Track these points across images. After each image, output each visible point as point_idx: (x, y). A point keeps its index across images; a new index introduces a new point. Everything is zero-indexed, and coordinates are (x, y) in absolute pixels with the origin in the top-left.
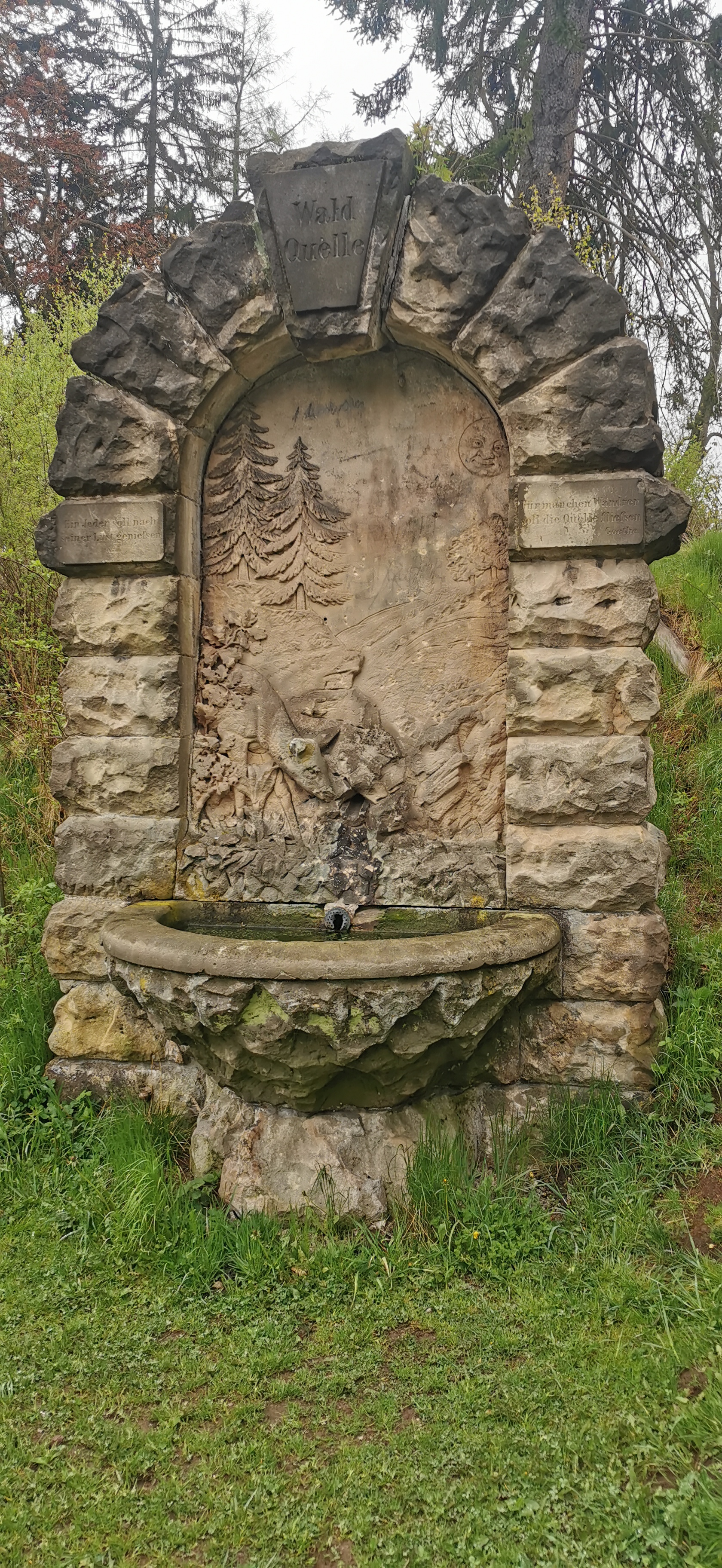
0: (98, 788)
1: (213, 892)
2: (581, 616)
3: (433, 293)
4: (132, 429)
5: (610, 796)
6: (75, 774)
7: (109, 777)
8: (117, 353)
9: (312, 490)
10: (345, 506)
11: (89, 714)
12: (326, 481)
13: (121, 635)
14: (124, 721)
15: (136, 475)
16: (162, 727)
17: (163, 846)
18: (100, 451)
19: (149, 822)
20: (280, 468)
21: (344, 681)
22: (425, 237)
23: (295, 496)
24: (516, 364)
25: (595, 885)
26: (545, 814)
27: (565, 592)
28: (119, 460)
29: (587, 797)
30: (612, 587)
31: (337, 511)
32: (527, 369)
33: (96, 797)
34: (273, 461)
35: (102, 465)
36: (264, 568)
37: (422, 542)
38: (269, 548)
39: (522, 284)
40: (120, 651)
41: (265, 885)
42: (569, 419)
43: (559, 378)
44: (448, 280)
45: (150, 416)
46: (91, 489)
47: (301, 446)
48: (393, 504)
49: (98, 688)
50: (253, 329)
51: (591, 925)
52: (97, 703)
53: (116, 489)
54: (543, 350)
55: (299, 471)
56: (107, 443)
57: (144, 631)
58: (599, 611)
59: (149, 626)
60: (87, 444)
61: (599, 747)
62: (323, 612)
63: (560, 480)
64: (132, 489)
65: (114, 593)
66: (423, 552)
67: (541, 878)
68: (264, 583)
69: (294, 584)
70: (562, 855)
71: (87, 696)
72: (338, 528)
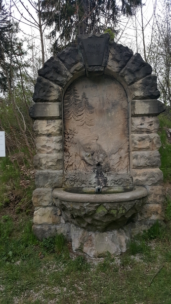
0: (45, 164)
1: (71, 185)
2: (146, 127)
3: (115, 64)
4: (52, 88)
5: (154, 162)
6: (40, 162)
7: (47, 162)
8: (48, 72)
9: (87, 103)
10: (94, 106)
11: (42, 149)
12: (90, 101)
13: (50, 132)
14: (50, 150)
15: (53, 98)
16: (59, 151)
17: (60, 176)
18: (44, 93)
19: (56, 171)
20: (80, 98)
21: (94, 141)
22: (113, 53)
23: (83, 104)
24: (132, 78)
25: (151, 180)
26: (141, 166)
27: (143, 123)
28: (49, 95)
29: (149, 163)
30: (152, 122)
31: (92, 107)
32: (134, 79)
33: (44, 166)
34: (79, 97)
35: (45, 96)
36: (77, 119)
37: (110, 113)
38: (78, 114)
39: (133, 63)
40: (49, 135)
41: (83, 183)
42: (143, 89)
43: (140, 81)
44: (118, 61)
45: (55, 86)
46: (42, 101)
47: (84, 94)
48: (103, 106)
49: (44, 143)
50: (78, 69)
51: (151, 188)
52: (44, 146)
53: (48, 101)
54: (137, 76)
55: (84, 99)
56: (46, 91)
57: (55, 131)
58: (149, 126)
59: (56, 130)
60: (41, 91)
61: (150, 153)
62: (89, 127)
63: (142, 101)
64: (51, 101)
65: (48, 123)
66: (110, 115)
67: (140, 179)
68: (77, 122)
69: (84, 122)
70: (145, 174)
71: (42, 145)
72: (92, 110)
